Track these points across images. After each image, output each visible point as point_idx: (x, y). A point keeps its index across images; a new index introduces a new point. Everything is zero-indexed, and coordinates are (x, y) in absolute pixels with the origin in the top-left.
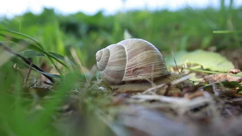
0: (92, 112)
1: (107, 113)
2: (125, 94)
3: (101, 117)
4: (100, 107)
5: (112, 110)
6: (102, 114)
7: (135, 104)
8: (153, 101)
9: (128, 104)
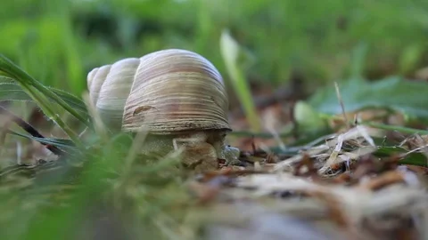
0: (147, 220)
1: (180, 222)
2: (225, 179)
3: (166, 231)
4: (167, 208)
5: (194, 216)
6: (168, 225)
7: (246, 200)
8: (286, 195)
9: (230, 201)
